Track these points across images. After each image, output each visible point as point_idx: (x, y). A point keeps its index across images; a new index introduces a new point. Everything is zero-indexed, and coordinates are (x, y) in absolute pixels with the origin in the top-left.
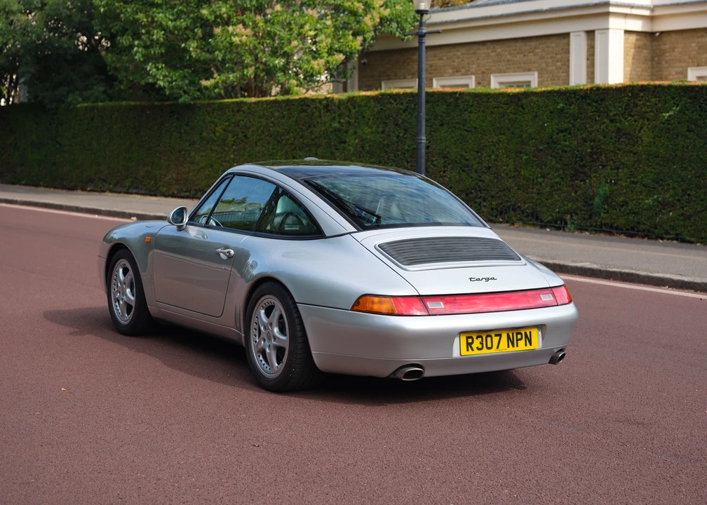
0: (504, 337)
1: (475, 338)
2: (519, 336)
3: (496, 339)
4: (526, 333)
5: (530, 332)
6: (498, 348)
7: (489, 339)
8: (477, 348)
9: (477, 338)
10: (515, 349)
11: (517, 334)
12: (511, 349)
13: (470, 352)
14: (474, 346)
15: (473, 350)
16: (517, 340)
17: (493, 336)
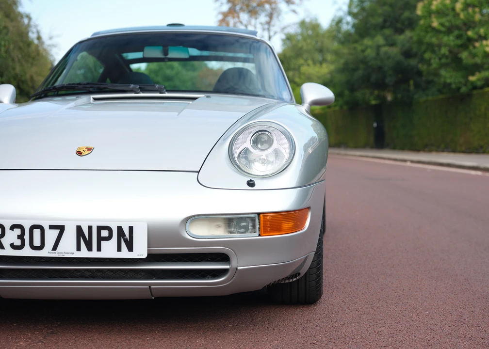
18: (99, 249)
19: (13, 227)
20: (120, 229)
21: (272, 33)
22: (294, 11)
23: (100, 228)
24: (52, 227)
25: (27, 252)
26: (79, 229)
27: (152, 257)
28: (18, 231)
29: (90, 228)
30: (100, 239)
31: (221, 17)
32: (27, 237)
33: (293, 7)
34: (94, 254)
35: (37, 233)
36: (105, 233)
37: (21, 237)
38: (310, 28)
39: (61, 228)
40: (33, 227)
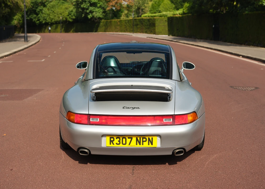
0: (134, 139)
1: (115, 138)
2: (144, 140)
3: (128, 140)
4: (149, 139)
5: (152, 138)
6: (129, 144)
7: (124, 140)
8: (117, 144)
9: (116, 139)
10: (141, 146)
11: (143, 138)
12: (138, 146)
13: (112, 145)
14: (114, 142)
15: (113, 144)
16: (143, 142)
17: (127, 138)
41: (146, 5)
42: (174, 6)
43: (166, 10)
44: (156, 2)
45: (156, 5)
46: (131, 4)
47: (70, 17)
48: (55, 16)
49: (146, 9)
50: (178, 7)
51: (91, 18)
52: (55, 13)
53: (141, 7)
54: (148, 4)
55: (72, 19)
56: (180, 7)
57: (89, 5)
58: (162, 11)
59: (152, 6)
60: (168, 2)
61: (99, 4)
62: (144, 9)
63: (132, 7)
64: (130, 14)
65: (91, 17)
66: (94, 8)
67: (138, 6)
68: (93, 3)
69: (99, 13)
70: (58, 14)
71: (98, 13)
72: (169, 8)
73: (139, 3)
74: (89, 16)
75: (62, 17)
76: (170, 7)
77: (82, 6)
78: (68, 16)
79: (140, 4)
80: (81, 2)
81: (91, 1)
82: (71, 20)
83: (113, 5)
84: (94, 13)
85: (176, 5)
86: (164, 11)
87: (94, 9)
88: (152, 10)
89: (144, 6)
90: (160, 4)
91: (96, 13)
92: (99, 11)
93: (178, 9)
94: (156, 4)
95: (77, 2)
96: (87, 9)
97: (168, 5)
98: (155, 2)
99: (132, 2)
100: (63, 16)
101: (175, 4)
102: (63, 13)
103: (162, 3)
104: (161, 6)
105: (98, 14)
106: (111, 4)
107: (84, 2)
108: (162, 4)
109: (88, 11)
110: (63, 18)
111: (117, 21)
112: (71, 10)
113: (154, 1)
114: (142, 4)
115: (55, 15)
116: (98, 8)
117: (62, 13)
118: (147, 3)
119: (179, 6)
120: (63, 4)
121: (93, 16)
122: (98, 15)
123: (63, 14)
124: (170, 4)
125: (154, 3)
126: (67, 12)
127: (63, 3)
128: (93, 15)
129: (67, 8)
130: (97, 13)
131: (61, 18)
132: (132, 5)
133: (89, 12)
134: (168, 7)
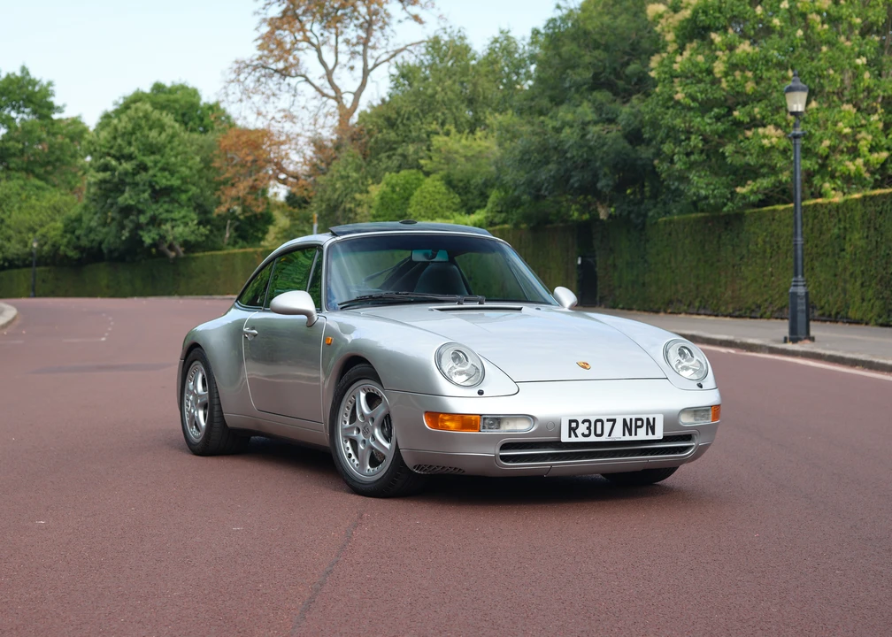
18: (636, 434)
19: (583, 422)
20: (648, 419)
21: (371, 63)
22: (416, 18)
23: (637, 420)
24: (608, 420)
25: (593, 438)
26: (625, 420)
27: (666, 439)
28: (587, 424)
29: (631, 419)
30: (637, 427)
31: (265, 29)
32: (592, 428)
33: (414, 10)
34: (633, 438)
35: (599, 424)
36: (639, 423)
37: (589, 428)
38: (447, 53)
39: (614, 421)
40: (597, 421)
41: (358, 196)
42: (457, 200)
43: (434, 213)
44: (397, 184)
45: (395, 196)
46: (305, 193)
47: (69, 242)
48: (9, 239)
49: (359, 210)
50: (470, 203)
51: (155, 245)
52: (9, 227)
53: (342, 202)
54: (367, 192)
55: (77, 248)
56: (477, 202)
57: (146, 195)
58: (416, 217)
59: (382, 198)
60: (435, 187)
61: (186, 191)
62: (350, 210)
63: (306, 202)
64: (300, 228)
65: (153, 239)
66: (166, 206)
67: (329, 200)
68: (161, 190)
69: (186, 224)
70: (23, 229)
71: (181, 227)
72: (442, 208)
73: (335, 190)
74: (147, 239)
75: (38, 241)
76: (445, 204)
77: (121, 200)
78: (62, 236)
79: (338, 193)
80: (116, 185)
81: (157, 183)
82: (71, 253)
83: (241, 194)
84: (168, 226)
85: (465, 198)
86: (424, 217)
87: (167, 211)
88: (380, 213)
89: (354, 199)
90: (411, 194)
91: (173, 227)
92: (184, 217)
93: (470, 211)
94: (393, 191)
95: (103, 186)
96: (141, 212)
97: (437, 196)
98: (393, 187)
99: (310, 188)
100: (44, 236)
101: (460, 194)
102: (42, 226)
103: (415, 189)
104: (413, 201)
105: (180, 229)
106: (233, 192)
107: (129, 184)
108: (417, 193)
109: (143, 219)
110: (41, 246)
111: (256, 252)
112: (73, 217)
113: (387, 184)
114: (344, 193)
115: (11, 232)
116: (181, 206)
117: (37, 227)
118: (363, 188)
119: (474, 200)
120: (41, 193)
121: (163, 238)
122: (181, 234)
123: (41, 231)
124: (444, 194)
125: (388, 189)
126: (59, 225)
127: (38, 188)
128: (162, 234)
129: (56, 209)
130: (179, 226)
131: (35, 245)
132: (310, 198)
133: (148, 224)
134: (436, 203)
